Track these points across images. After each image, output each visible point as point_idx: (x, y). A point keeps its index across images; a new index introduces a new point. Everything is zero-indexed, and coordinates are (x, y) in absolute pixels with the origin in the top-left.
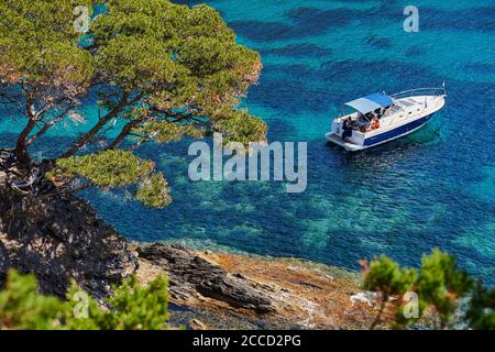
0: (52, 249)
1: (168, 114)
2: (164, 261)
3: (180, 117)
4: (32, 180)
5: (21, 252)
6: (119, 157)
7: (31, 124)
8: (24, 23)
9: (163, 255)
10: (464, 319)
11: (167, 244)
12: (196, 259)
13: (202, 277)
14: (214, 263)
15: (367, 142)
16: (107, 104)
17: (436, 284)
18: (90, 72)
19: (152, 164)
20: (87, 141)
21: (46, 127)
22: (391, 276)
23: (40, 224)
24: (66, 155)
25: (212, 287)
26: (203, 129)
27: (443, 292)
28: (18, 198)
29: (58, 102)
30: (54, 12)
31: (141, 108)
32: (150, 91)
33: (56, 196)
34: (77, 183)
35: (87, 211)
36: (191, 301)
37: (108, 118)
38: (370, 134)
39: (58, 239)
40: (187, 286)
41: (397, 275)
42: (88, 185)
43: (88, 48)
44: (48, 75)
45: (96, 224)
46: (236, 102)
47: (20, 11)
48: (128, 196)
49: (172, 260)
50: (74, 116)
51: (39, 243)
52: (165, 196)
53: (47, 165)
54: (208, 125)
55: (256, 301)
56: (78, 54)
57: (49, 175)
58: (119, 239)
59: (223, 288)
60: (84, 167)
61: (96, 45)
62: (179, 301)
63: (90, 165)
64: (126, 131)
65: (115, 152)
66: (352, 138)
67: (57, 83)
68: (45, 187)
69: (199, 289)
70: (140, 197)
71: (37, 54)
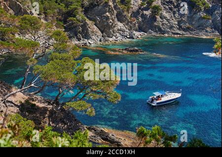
0: (64, 126)
1: (95, 92)
2: (93, 131)
3: (99, 93)
4: (59, 108)
5: (55, 127)
6: (82, 103)
7: (60, 93)
8: (59, 67)
9: (93, 129)
10: (163, 143)
11: (94, 126)
12: (102, 130)
13: (103, 135)
14: (106, 132)
15: (157, 103)
16: (80, 89)
17: (156, 134)
18: (76, 80)
19: (90, 105)
20: (74, 98)
21: (64, 94)
22: (144, 132)
23: (61, 119)
24: (68, 102)
25: (106, 138)
26: (104, 96)
27: (158, 136)
28: (55, 112)
29: (67, 88)
30: (67, 65)
31: (88, 90)
32: (91, 86)
33: (65, 112)
34: (71, 109)
35: (73, 117)
36: (100, 141)
37: (80, 92)
38: (158, 101)
39: (65, 124)
40: (99, 137)
41: (145, 131)
42: (74, 110)
43: (75, 74)
44: (65, 81)
45: (75, 120)
46: (113, 89)
47: (58, 64)
48: (84, 113)
49: (95, 131)
50: (71, 91)
51: (60, 125)
52: (94, 113)
53: (63, 104)
54: (106, 95)
55: (117, 142)
56: (73, 76)
57: (64, 107)
58: (82, 124)
59: (109, 138)
60: (73, 105)
61: (77, 74)
62: (97, 142)
63: (75, 105)
64: (84, 96)
65: (81, 101)
66: (154, 102)
67: (67, 83)
68: (62, 110)
69: (102, 138)
70: (87, 113)
71: (62, 75)
